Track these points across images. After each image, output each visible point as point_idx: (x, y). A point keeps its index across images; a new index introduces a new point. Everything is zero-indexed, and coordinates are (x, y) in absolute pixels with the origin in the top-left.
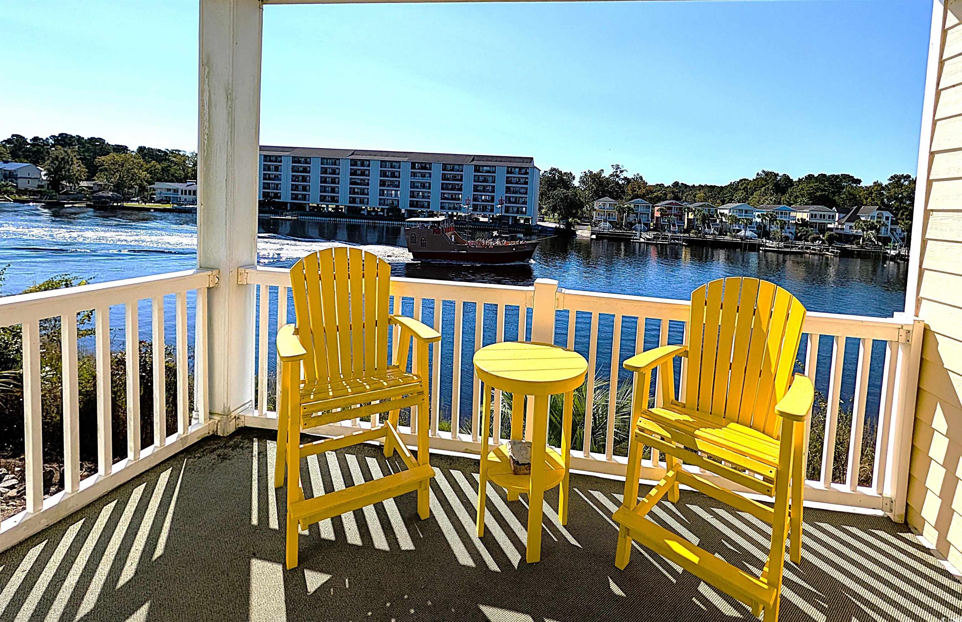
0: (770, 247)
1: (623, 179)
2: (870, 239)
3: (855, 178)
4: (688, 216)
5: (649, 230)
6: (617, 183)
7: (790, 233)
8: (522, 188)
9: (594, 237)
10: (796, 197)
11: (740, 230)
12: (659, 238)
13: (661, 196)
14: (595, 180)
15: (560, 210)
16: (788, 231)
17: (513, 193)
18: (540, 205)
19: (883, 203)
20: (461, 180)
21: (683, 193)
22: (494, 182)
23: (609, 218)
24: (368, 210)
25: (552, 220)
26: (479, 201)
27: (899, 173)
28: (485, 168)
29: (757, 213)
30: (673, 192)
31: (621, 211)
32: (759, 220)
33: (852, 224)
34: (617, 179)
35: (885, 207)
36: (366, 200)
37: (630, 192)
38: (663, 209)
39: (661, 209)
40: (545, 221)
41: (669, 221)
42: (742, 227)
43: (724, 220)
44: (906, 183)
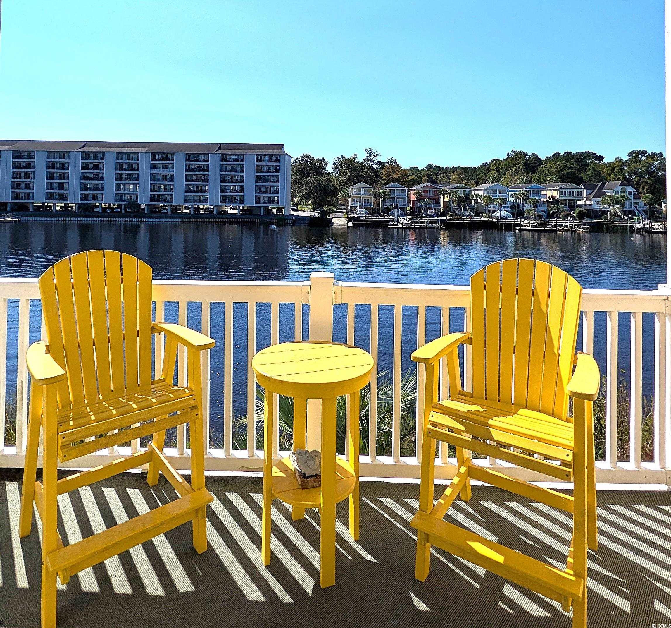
0: (525, 226)
1: (377, 163)
2: (616, 213)
3: (598, 154)
4: (444, 199)
5: (406, 215)
6: (372, 168)
7: (542, 211)
8: (273, 176)
9: (351, 224)
10: (546, 175)
11: (495, 211)
12: (416, 222)
13: (416, 179)
14: (349, 165)
15: (314, 198)
16: (541, 209)
17: (264, 182)
18: (292, 193)
19: (625, 178)
20: (207, 170)
21: (438, 175)
22: (243, 171)
23: (365, 204)
24: (102, 207)
25: (306, 209)
26: (227, 192)
27: (637, 149)
28: (232, 157)
29: (510, 193)
30: (427, 175)
31: (377, 196)
32: (512, 200)
33: (599, 200)
34: (371, 164)
35: (627, 182)
36: (100, 196)
37: (385, 177)
38: (418, 193)
39: (417, 193)
40: (299, 211)
41: (425, 205)
42: (497, 207)
43: (479, 201)
44: (644, 158)
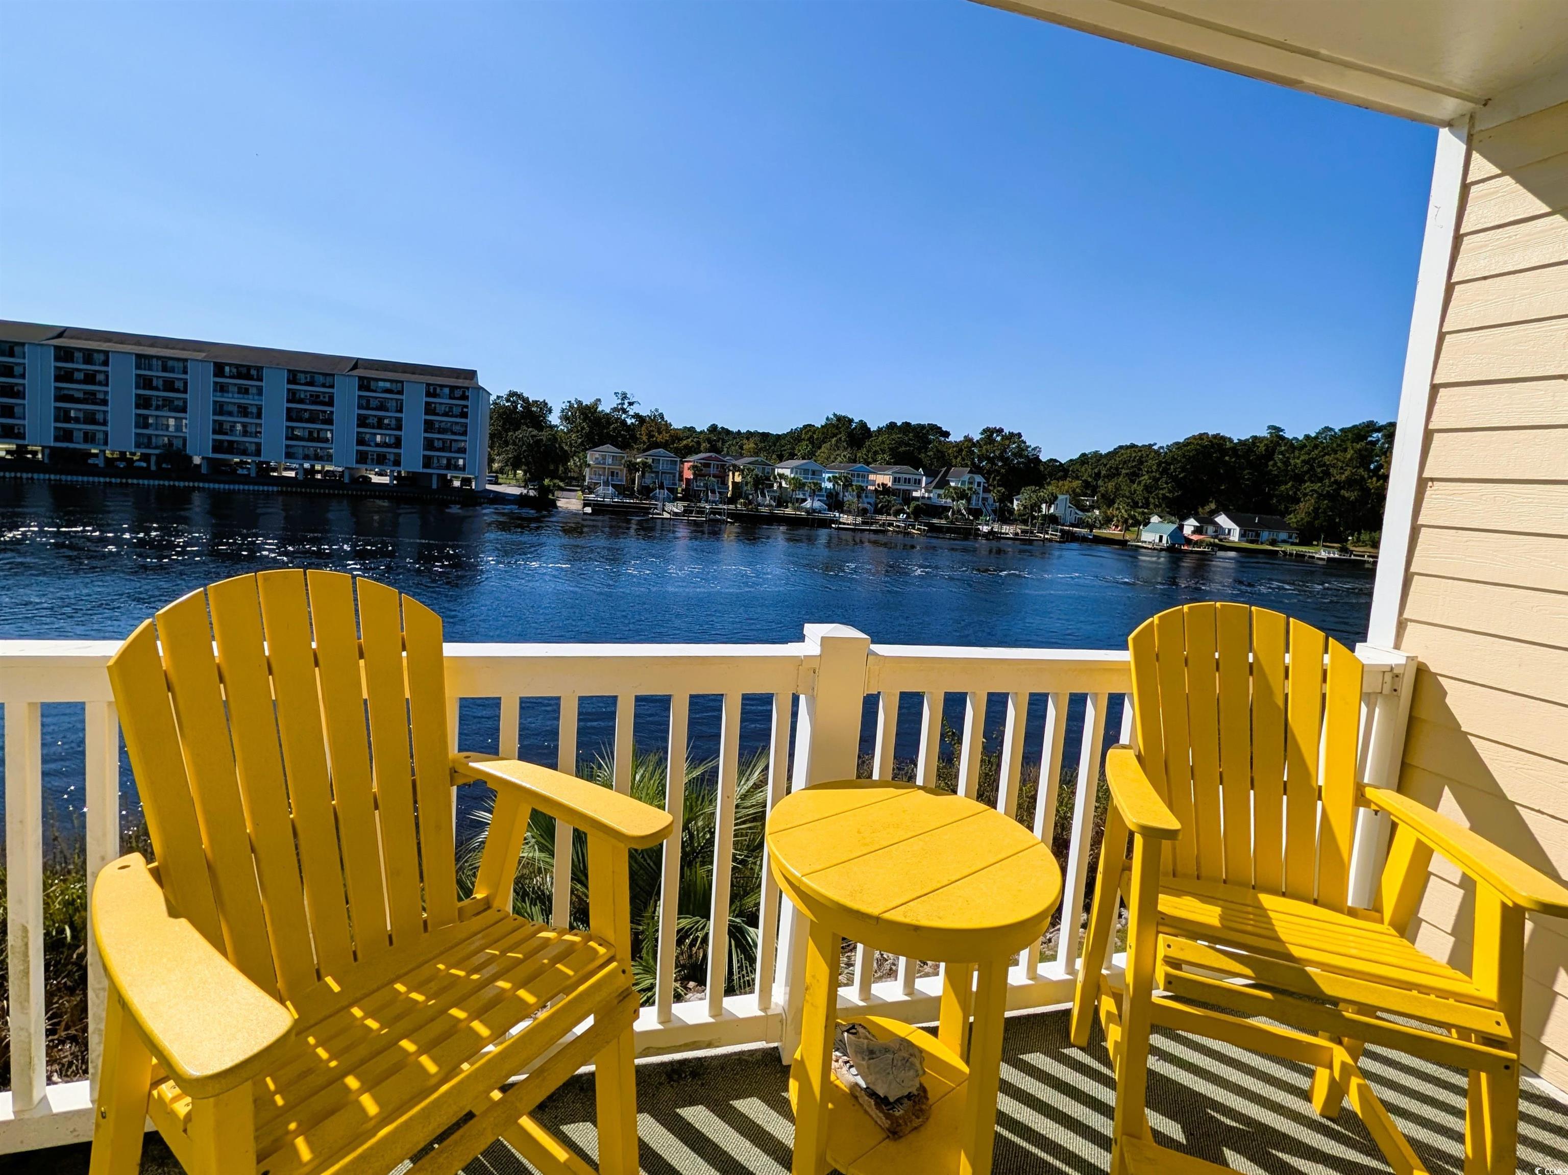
0: (844, 524)
1: (633, 417)
2: (959, 511)
3: (944, 429)
4: (733, 478)
5: (676, 499)
6: (624, 422)
7: (869, 503)
8: (457, 423)
9: (588, 510)
10: (876, 453)
11: (804, 500)
12: (691, 512)
13: (693, 446)
14: (587, 415)
15: (527, 464)
16: (866, 500)
17: (439, 432)
18: (489, 454)
19: (973, 463)
20: (331, 403)
21: (724, 442)
22: (401, 411)
23: (612, 480)
24: (106, 458)
25: (514, 482)
26: (370, 446)
27: (992, 426)
28: (381, 384)
29: (827, 475)
30: (709, 440)
31: (632, 467)
32: (829, 485)
33: (941, 492)
34: (624, 416)
35: (976, 469)
36: (100, 436)
37: (645, 438)
38: (696, 466)
39: (694, 467)
40: (500, 484)
41: (706, 486)
42: (807, 494)
43: (784, 484)
44: (999, 438)
